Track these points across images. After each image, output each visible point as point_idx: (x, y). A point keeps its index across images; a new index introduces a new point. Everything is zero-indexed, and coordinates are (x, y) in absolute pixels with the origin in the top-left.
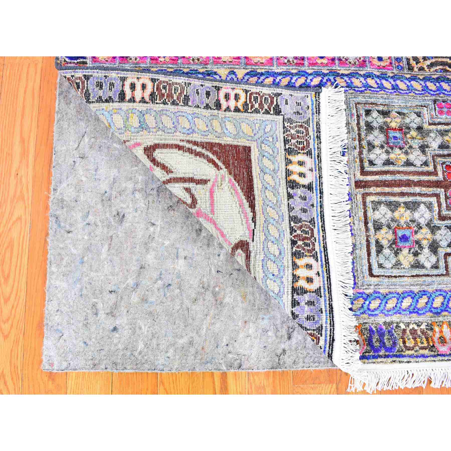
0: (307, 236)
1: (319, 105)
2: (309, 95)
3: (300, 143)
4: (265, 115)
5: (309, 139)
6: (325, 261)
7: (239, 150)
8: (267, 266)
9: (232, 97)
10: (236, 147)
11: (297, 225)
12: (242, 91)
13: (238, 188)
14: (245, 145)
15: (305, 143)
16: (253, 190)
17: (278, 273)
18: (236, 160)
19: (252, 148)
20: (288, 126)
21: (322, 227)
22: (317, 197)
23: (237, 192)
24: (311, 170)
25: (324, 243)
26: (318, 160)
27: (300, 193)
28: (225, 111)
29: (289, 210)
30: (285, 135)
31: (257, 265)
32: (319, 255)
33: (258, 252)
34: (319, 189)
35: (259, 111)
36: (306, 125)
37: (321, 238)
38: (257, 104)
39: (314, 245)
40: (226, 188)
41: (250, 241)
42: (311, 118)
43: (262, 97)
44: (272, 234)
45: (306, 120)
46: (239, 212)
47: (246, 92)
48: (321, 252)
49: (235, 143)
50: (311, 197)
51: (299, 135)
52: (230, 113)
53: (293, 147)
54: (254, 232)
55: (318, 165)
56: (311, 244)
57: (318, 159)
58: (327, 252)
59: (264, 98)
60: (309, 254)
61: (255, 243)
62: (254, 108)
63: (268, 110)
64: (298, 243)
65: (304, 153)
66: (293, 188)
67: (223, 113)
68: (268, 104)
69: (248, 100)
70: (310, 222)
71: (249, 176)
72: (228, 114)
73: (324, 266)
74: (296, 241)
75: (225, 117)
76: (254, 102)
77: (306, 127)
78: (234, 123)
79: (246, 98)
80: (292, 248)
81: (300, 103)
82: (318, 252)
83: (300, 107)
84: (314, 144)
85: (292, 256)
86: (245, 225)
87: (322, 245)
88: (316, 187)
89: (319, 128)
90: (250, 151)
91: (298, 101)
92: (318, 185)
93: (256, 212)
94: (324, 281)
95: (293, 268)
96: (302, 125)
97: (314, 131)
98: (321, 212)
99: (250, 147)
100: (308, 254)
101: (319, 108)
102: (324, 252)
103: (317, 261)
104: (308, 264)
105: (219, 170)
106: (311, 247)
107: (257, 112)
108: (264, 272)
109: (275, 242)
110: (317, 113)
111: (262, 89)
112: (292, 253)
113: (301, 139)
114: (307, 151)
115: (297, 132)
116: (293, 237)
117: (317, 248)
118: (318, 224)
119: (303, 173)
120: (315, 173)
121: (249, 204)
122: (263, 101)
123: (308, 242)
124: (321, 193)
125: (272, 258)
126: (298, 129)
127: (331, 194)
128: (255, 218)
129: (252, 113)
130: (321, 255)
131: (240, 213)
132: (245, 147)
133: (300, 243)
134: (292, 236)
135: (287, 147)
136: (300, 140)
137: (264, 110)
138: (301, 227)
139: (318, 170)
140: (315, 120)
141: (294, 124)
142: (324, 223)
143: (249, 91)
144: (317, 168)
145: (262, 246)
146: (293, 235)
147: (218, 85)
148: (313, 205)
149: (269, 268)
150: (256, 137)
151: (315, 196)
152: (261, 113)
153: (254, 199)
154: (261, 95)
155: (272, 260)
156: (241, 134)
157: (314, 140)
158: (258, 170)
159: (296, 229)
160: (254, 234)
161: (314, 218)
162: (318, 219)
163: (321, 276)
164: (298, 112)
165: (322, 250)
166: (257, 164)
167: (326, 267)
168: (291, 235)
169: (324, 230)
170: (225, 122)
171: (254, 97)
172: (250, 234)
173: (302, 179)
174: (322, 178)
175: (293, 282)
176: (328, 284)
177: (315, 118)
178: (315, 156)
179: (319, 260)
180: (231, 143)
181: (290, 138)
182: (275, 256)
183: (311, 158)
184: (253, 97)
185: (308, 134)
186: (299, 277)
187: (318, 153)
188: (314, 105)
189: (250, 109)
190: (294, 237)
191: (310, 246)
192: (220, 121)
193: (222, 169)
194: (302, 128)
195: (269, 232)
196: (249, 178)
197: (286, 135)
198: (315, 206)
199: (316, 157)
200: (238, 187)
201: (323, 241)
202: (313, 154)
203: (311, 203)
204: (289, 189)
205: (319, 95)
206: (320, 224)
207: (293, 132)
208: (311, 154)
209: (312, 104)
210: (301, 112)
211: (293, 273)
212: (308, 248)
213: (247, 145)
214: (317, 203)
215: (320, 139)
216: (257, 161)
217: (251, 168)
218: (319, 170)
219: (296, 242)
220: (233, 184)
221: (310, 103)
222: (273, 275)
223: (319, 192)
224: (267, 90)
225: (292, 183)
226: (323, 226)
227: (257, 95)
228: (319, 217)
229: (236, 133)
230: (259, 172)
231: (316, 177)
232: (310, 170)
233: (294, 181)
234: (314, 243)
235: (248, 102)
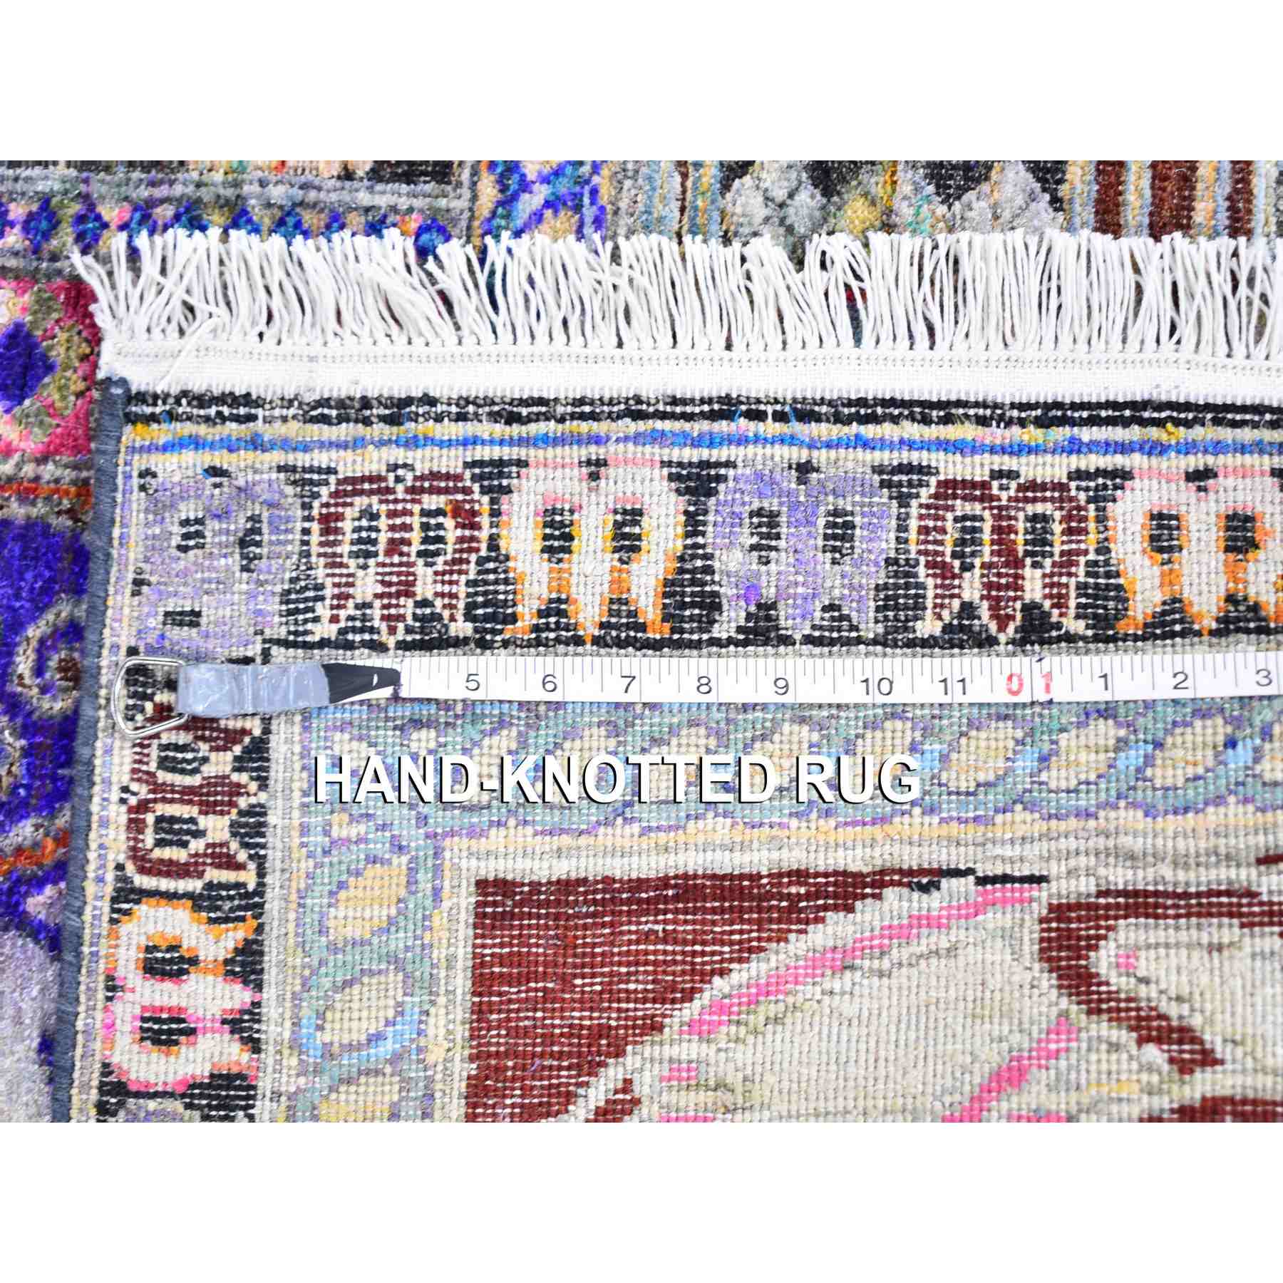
0: (987, 526)
1: (201, 400)
2: (139, 463)
3: (433, 539)
4: (277, 772)
5: (409, 476)
6: (1126, 423)
7: (501, 960)
8: (1180, 784)
9: (163, 994)
10: (482, 981)
11: (930, 593)
12: (126, 928)
13: (740, 975)
14: (466, 917)
15: (432, 502)
16: (751, 877)
17: (1219, 721)
18: (566, 981)
19: (491, 869)
20: (335, 619)
21: (926, 421)
22: (756, 439)
23: (766, 990)
24: (595, 469)
25: (1022, 423)
26: (537, 418)
27: (738, 555)
28: (254, 1045)
29: (848, 642)
30: (391, 642)
31: (1181, 843)
32: (1093, 461)
33: (1101, 842)
34: (705, 426)
35: (252, 811)
36: (324, 491)
37: (996, 434)
38: (203, 822)
39: (1033, 486)
40: (743, 1055)
41: (1042, 896)
42: (277, 457)
43: (157, 787)
44: (1001, 764)
45: (289, 490)
46: (881, 974)
47: (126, 895)
48: (1075, 447)
49: (462, 982)
50: (759, 476)
51: (383, 537)
52: (271, 1010)
53: (462, 590)
54: (994, 880)
55: (562, 420)
56: (1030, 509)
57: (528, 420)
58: (1074, 406)
59: (163, 776)
60: (1092, 526)
61: (1054, 869)
62: (234, 845)
63: (237, 750)
64: (1038, 597)
65: (495, 513)
66: (712, 605)
67: (268, 1057)
68: (204, 747)
69: (184, 885)
70: (903, 500)
71: (666, 900)
72: (274, 1028)
73: (1154, 433)
74: (1025, 608)
75: (296, 1045)
76: (197, 845)
77: (336, 494)
78: (336, 989)
79: (171, 896)
80: (1070, 638)
81: (185, 523)
82: (1076, 462)
83: (212, 525)
84: (441, 444)
85: (1114, 639)
86: (958, 934)
87: (1033, 434)
88: (696, 443)
89: (341, 404)
90: (504, 886)
91: (176, 540)
92: (687, 426)
93: (878, 863)
94: (1243, 449)
95: (1182, 634)
96: (325, 519)
97: (356, 444)
98: (838, 419)
99: (482, 885)
100: (1092, 537)
101: (221, 399)
102: (1073, 423)
103: (1126, 475)
104: (1153, 538)
105: (636, 1102)
106: (1047, 508)
107: (259, 829)
108: (1219, 801)
109: (1046, 747)
110: (251, 418)
111: (107, 782)
112: (1096, 639)
113: (407, 528)
114: (484, 491)
115: (368, 555)
116: (1002, 628)
117: (1054, 468)
118: (911, 445)
119: (618, 525)
120: (612, 447)
121: (836, 908)
122: (189, 781)
123: (1021, 525)
124: (726, 408)
125: (1133, 758)
126: (345, 549)
127: (729, 347)
128: (911, 872)
129: (261, 861)
130: (1092, 447)
131: (886, 964)
132: (481, 916)
133: (1034, 586)
134: (1002, 638)
135: (462, 628)
136: (416, 536)
137: (243, 778)
138: (942, 570)
139: (595, 427)
140: (294, 429)
141: (320, 573)
142: (903, 404)
143: (126, 880)
144: (584, 427)
145: (1073, 823)
146: (993, 627)
147: (94, 1095)
148: (804, 469)
149: (1190, 772)
150: (414, 837)
151: (751, 449)
152: (263, 797)
153: (800, 875)
154: (143, 791)
155: (1149, 761)
156: (398, 941)
157: (412, 443)
158: (623, 834)
159: (956, 604)
160: (1005, 879)
161: (878, 470)
162: (882, 444)
163: (1210, 460)
164: (243, 543)
165: (1060, 434)
166: (583, 841)
167: (1159, 423)
168: (992, 641)
169: (947, 411)
170: (328, 1052)
171: (160, 843)
172: (1004, 901)
173: (654, 537)
174: (639, 400)
175: (1261, 631)
176: (1255, 425)
177: (279, 429)
178: (510, 442)
179: (1119, 461)
180: (461, 1012)
181: (408, 607)
182: (1121, 744)
183: (522, 464)
184: (158, 853)
185: (380, 478)
186: (1231, 599)
187: (494, 417)
188: (202, 430)
189: (241, 876)
190: (1003, 622)
191: (1045, 518)
192: (322, 1083)
193: (628, 1083)
194: (340, 517)
195: (988, 785)
196: (676, 898)
197: (392, 631)
198: (804, 455)
199: (516, 430)
200: (735, 978)
201: (1009, 423)
202: (496, 452)
203: (789, 481)
204: (719, 631)
205: (141, 398)
206: (911, 430)
207: (367, 585)
208: (501, 463)
209: (196, 443)
210: (240, 523)
211: (1212, 633)
212: (1057, 528)
213: (467, 900)
214: (792, 440)
215: (409, 401)
216: (566, 840)
217: (608, 880)
218: (593, 417)
219: (1029, 609)
220: (720, 1007)
221: (189, 457)
222: (1231, 743)
223: (723, 426)
224: (108, 751)
225: (683, 606)
226: (921, 410)
227: (150, 818)
228: (870, 431)
229: (394, 979)
230: (636, 828)
231: (637, 438)
232: (594, 477)
233: (670, 588)
234: (1020, 488)
235: (195, 885)
